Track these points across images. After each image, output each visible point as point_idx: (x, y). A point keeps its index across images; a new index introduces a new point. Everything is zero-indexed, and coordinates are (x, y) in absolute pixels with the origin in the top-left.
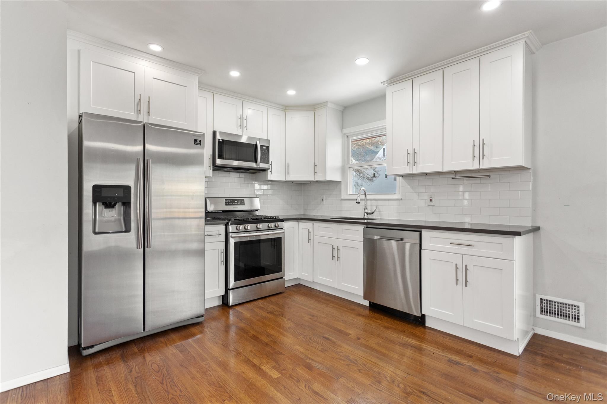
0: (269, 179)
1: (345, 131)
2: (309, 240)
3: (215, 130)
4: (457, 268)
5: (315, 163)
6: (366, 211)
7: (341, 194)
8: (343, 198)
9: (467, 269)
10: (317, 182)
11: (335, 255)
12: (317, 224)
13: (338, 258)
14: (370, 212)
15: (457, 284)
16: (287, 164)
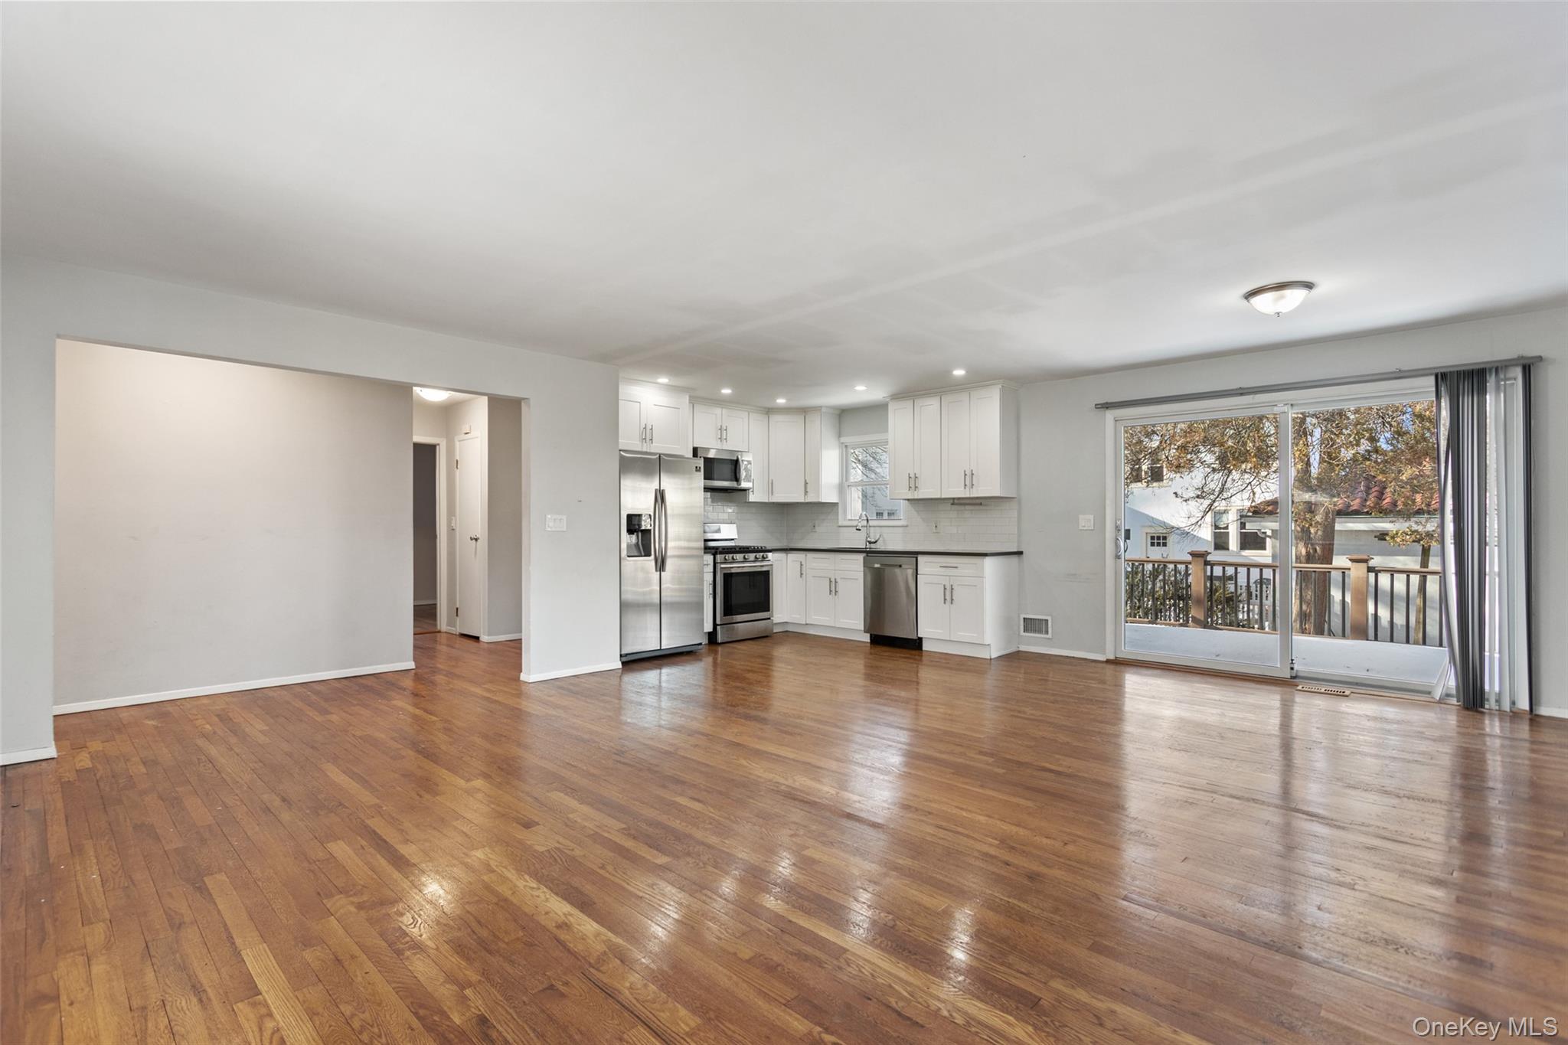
0: (750, 500)
1: (843, 440)
2: (801, 574)
3: (695, 446)
4: (945, 589)
5: (806, 481)
6: (869, 539)
7: (838, 519)
8: (840, 523)
9: (952, 589)
10: (807, 503)
11: (833, 589)
12: (810, 555)
13: (836, 592)
14: (873, 540)
15: (945, 603)
16: (770, 482)
